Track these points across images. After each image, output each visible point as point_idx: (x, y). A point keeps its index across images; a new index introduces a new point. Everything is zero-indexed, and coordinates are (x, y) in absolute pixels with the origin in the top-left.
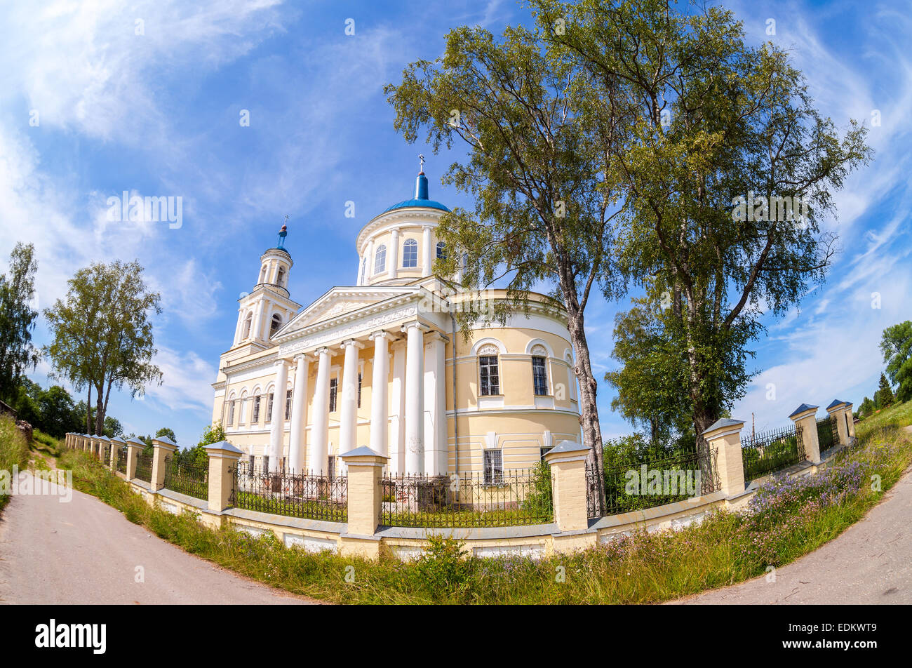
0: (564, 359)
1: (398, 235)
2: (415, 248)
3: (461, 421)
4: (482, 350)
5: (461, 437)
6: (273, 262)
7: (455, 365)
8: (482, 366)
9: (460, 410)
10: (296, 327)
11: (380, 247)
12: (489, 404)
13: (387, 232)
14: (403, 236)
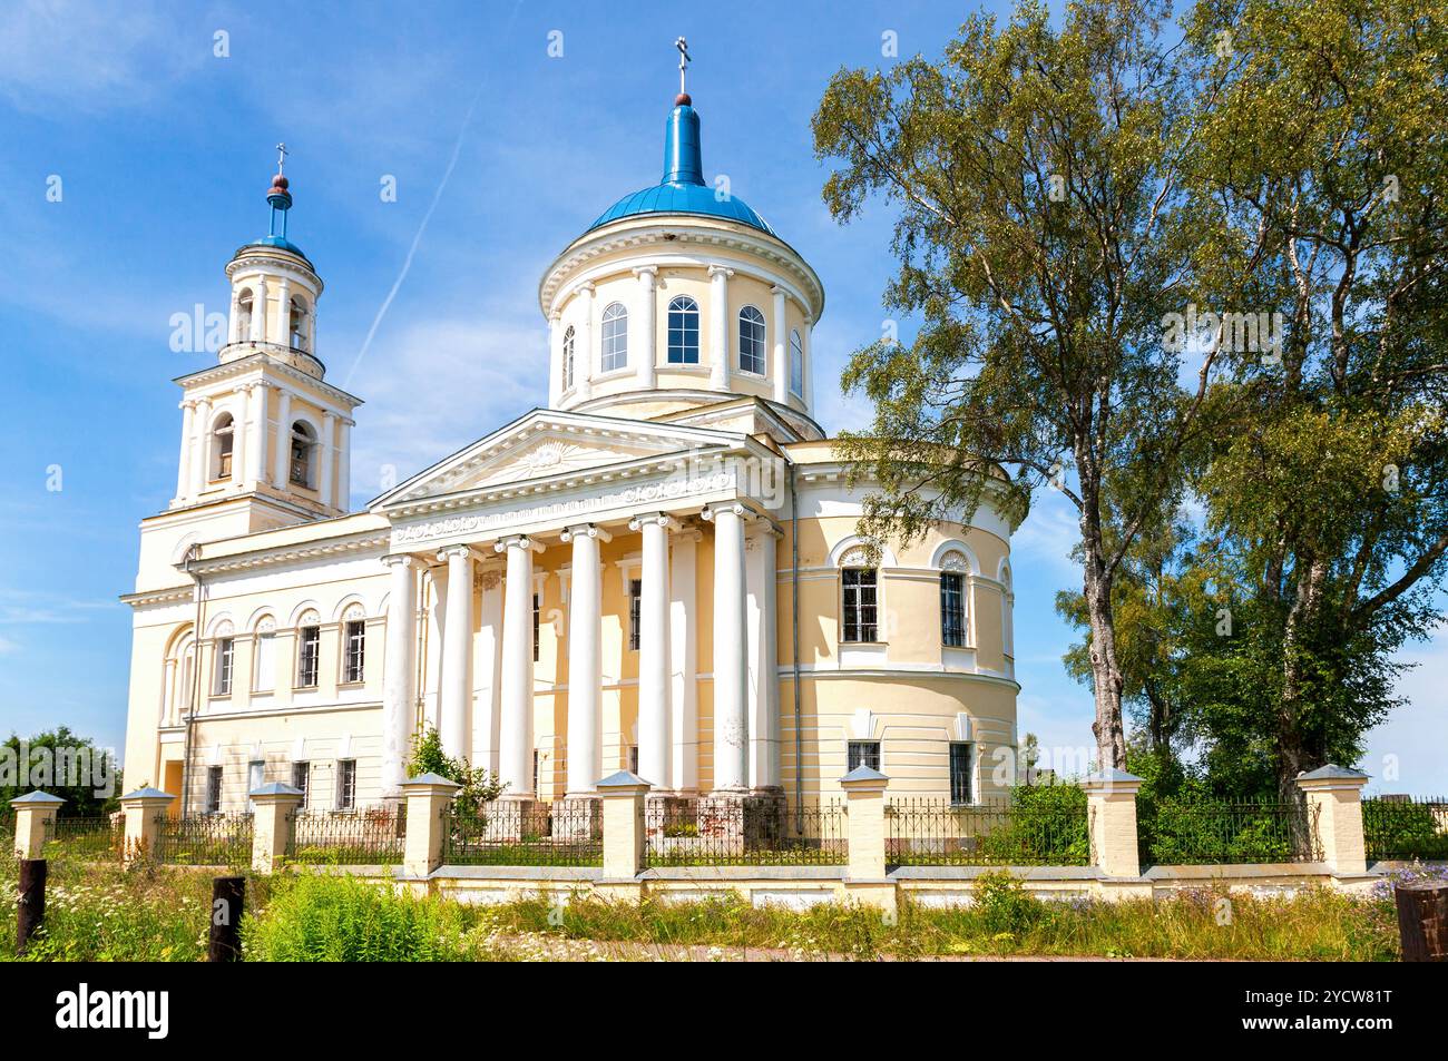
0: (998, 580)
1: (654, 285)
2: (693, 321)
3: (806, 685)
4: (849, 557)
5: (806, 716)
6: (269, 283)
7: (796, 583)
8: (847, 587)
9: (804, 667)
10: (436, 488)
11: (610, 307)
12: (859, 657)
13: (626, 273)
14: (664, 286)
